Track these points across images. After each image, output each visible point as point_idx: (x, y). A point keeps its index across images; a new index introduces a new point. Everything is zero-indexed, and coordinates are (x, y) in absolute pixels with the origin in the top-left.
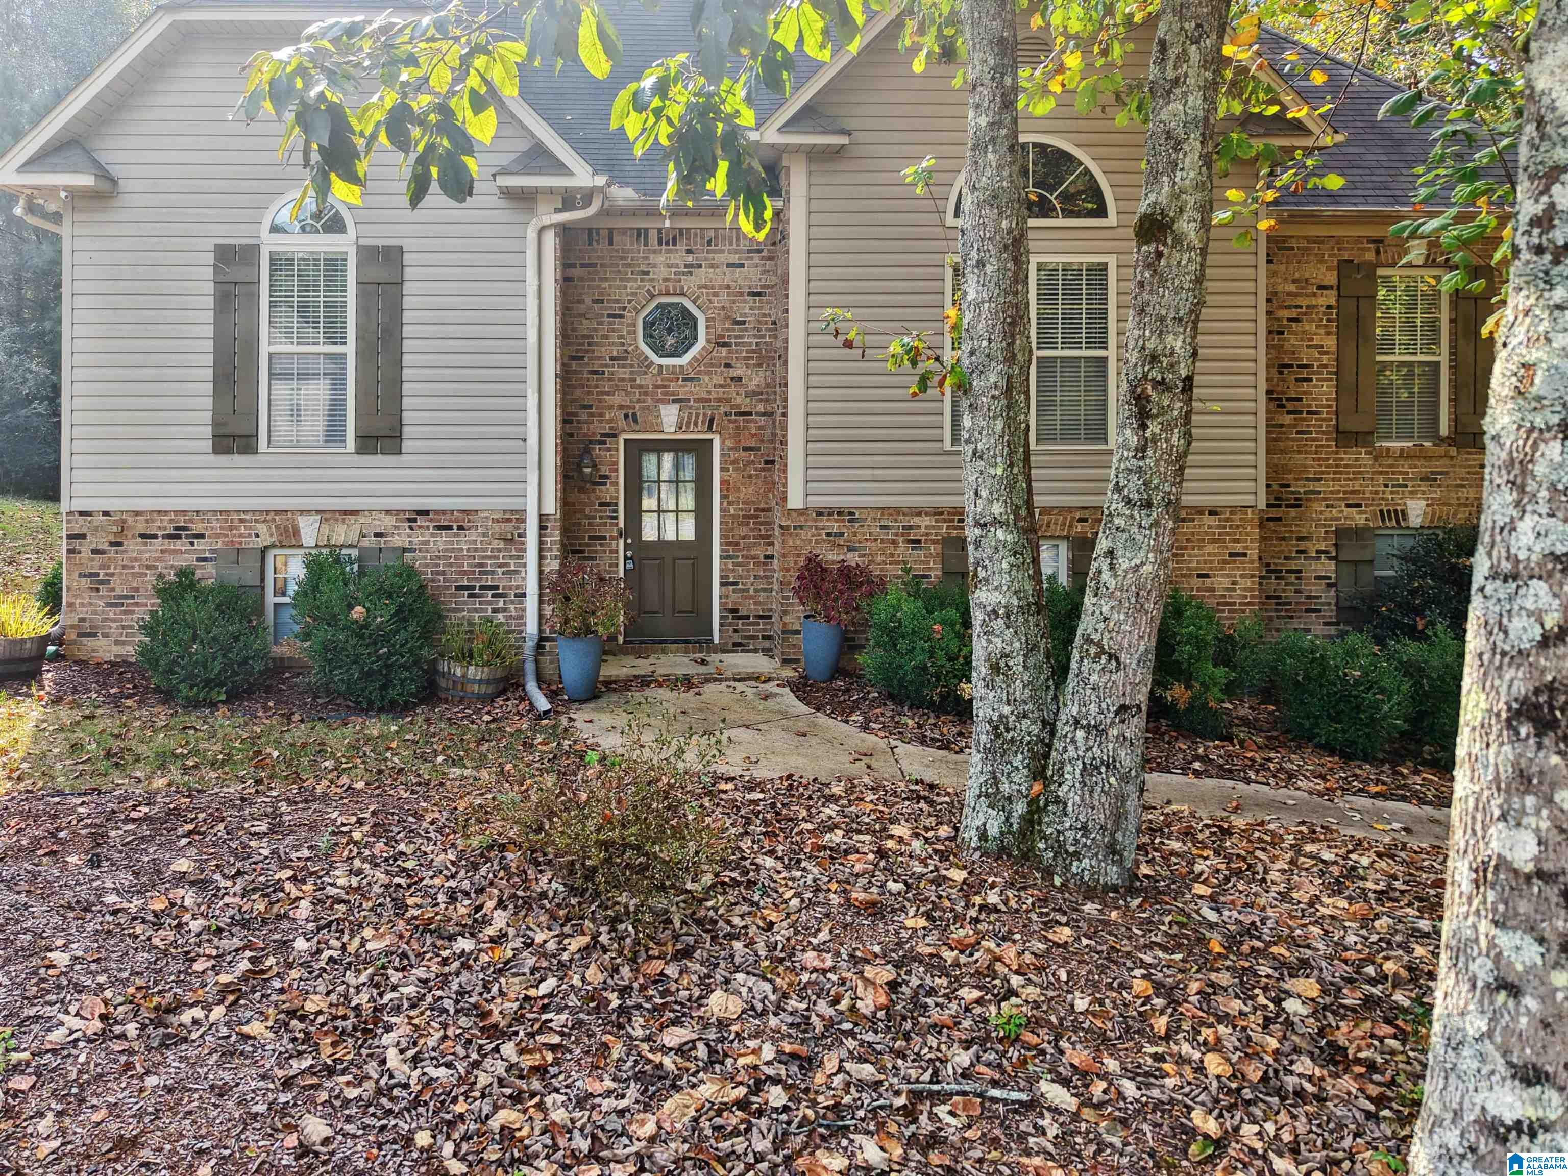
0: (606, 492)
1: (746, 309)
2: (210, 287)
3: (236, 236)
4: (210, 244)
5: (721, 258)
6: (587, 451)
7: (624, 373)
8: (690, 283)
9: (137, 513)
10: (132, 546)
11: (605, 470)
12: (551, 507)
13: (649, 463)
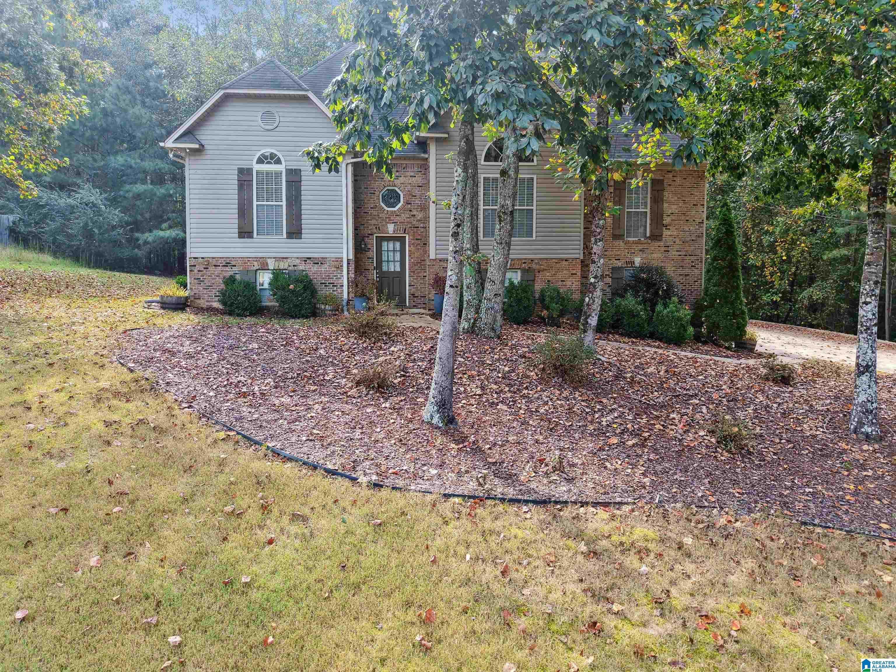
0: (369, 254)
1: (417, 192)
2: (236, 182)
3: (245, 165)
4: (236, 167)
5: (409, 174)
6: (363, 240)
7: (375, 213)
8: (397, 182)
9: (213, 258)
10: (212, 269)
11: (369, 246)
12: (351, 257)
13: (385, 244)
